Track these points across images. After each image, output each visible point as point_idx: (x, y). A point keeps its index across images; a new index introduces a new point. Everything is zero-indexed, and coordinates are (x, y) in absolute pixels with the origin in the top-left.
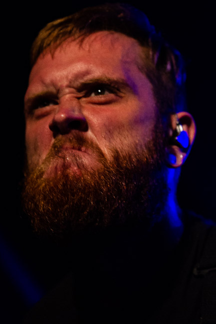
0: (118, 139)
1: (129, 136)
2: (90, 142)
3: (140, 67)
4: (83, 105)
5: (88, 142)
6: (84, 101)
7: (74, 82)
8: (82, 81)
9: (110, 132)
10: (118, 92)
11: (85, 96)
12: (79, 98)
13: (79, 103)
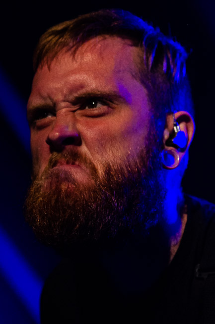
0: (111, 152)
1: (122, 148)
2: (84, 157)
3: (134, 74)
4: (78, 117)
5: (82, 157)
6: (79, 114)
7: (69, 96)
8: (76, 95)
9: (102, 146)
10: (111, 103)
11: (80, 109)
12: (74, 111)
13: (74, 116)
